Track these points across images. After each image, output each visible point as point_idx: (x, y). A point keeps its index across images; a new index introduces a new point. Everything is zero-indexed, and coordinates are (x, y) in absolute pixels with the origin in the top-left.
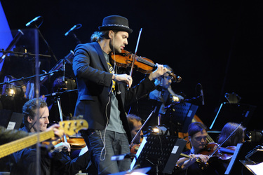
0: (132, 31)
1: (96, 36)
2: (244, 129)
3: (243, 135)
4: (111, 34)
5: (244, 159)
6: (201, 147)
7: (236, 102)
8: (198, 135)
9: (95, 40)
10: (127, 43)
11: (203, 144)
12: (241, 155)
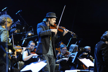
0: (57, 18)
1: (45, 20)
2: (77, 46)
3: (77, 48)
4: (49, 19)
5: (79, 57)
6: (64, 53)
7: (76, 37)
8: (63, 49)
9: (44, 22)
10: (55, 22)
11: (65, 52)
12: (78, 56)
